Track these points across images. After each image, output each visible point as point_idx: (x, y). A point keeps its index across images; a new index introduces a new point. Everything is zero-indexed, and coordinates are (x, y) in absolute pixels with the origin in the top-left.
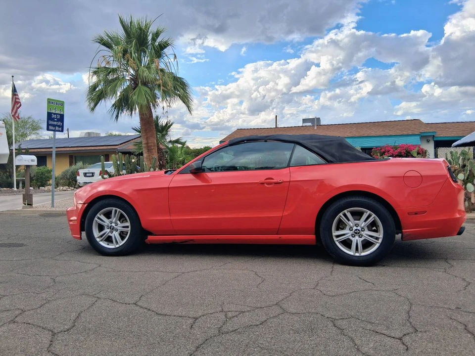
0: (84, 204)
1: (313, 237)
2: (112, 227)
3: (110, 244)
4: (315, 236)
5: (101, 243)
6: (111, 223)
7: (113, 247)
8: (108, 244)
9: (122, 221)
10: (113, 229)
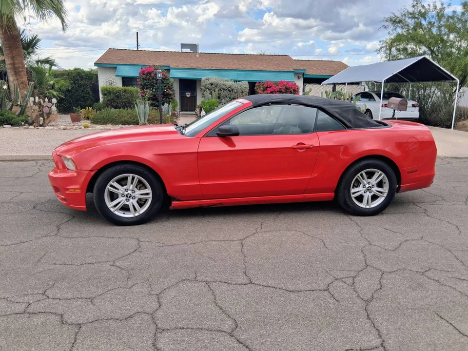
0: (91, 170)
1: (333, 194)
2: (129, 195)
3: (126, 213)
4: (334, 193)
5: (116, 213)
6: (127, 190)
7: (132, 216)
8: (124, 213)
9: (139, 188)
10: (130, 197)
